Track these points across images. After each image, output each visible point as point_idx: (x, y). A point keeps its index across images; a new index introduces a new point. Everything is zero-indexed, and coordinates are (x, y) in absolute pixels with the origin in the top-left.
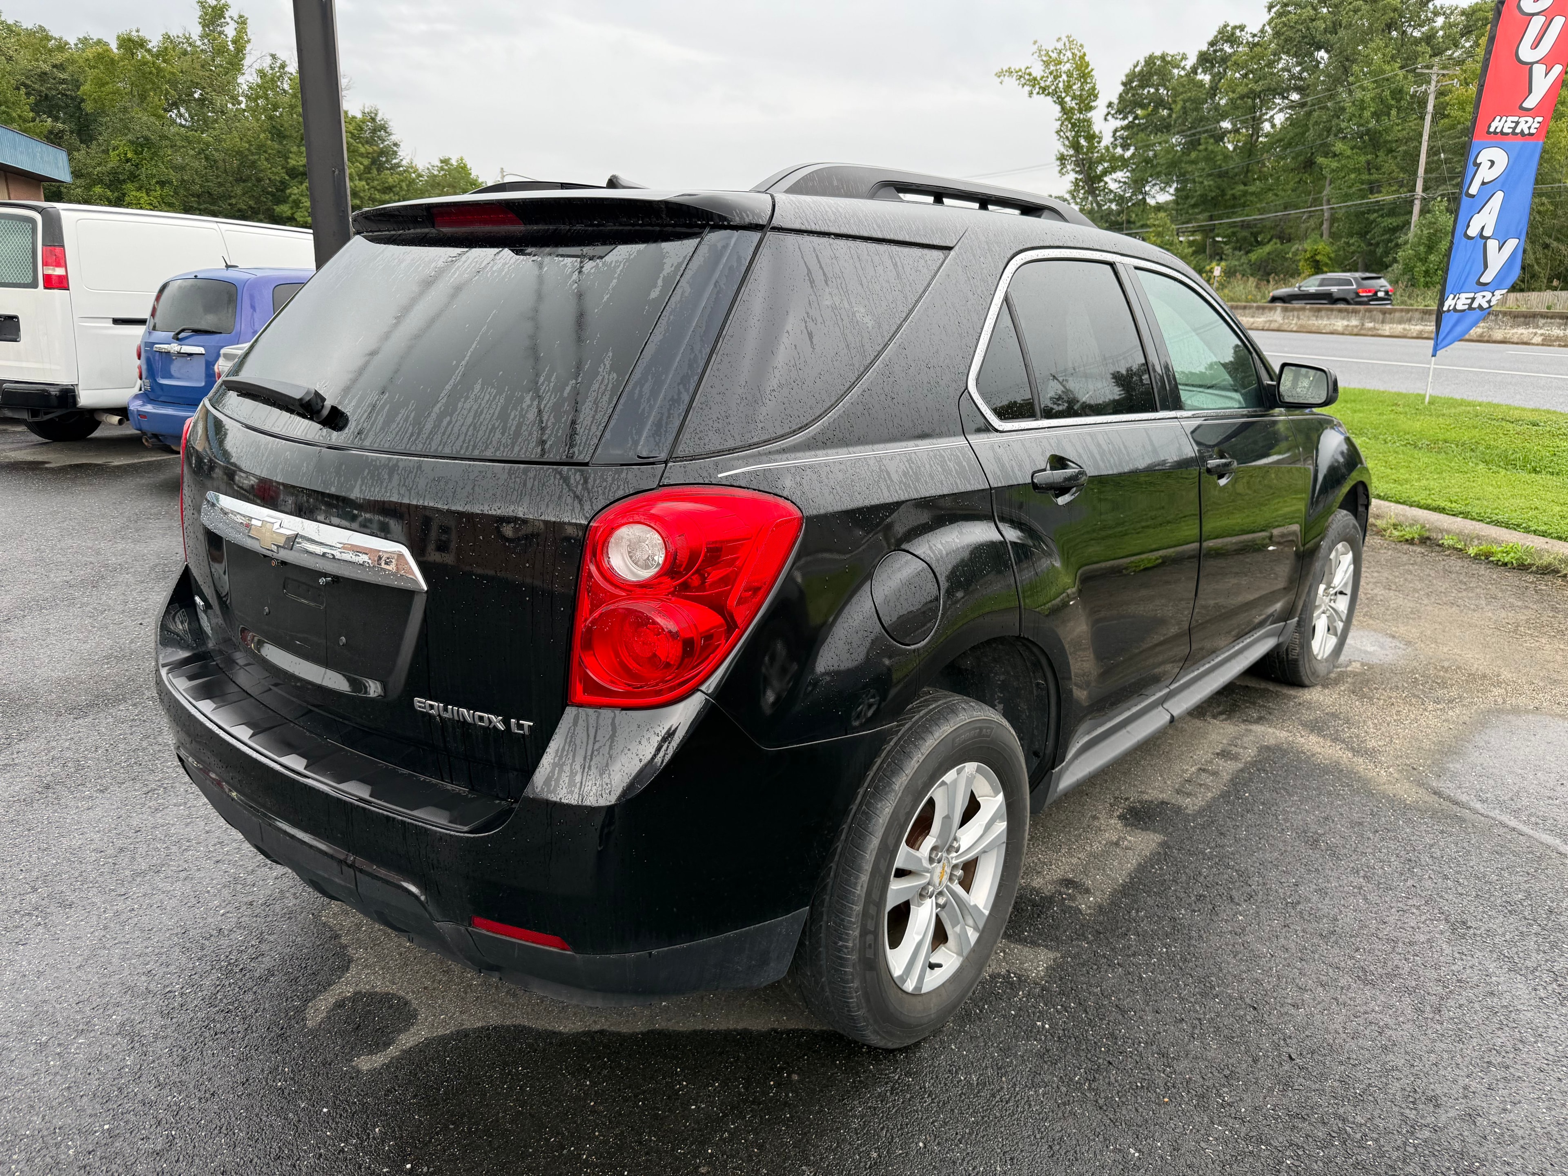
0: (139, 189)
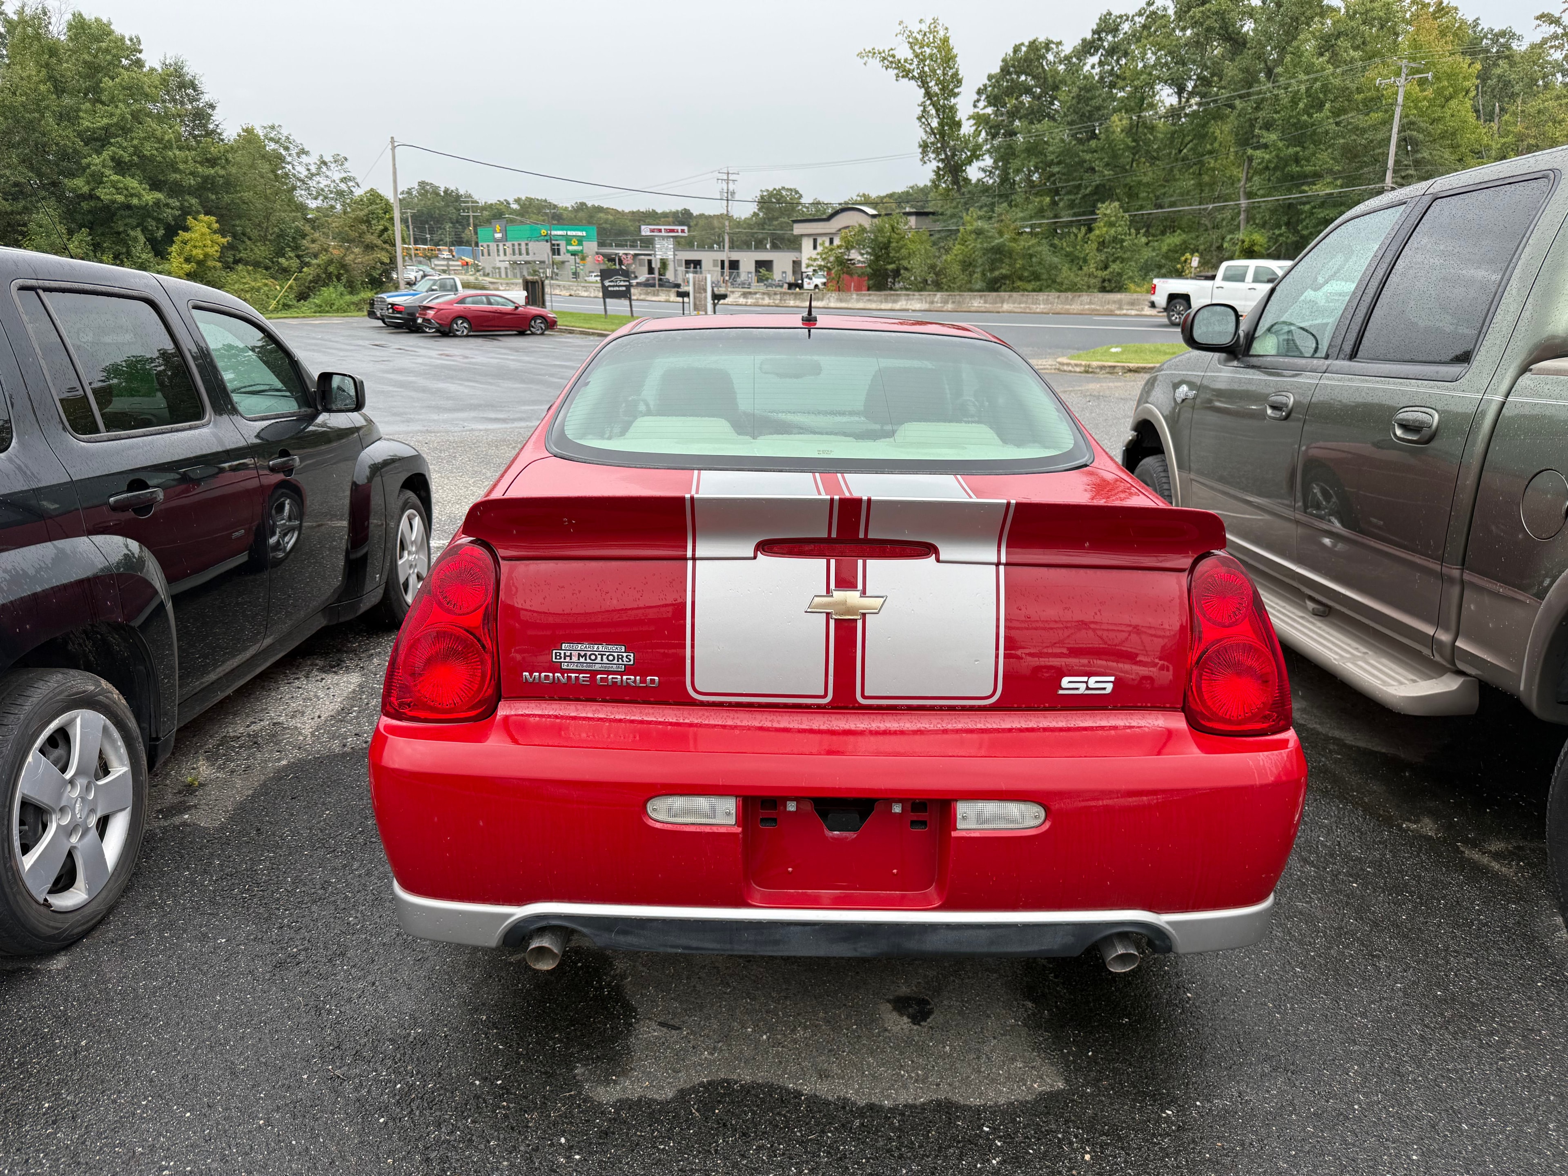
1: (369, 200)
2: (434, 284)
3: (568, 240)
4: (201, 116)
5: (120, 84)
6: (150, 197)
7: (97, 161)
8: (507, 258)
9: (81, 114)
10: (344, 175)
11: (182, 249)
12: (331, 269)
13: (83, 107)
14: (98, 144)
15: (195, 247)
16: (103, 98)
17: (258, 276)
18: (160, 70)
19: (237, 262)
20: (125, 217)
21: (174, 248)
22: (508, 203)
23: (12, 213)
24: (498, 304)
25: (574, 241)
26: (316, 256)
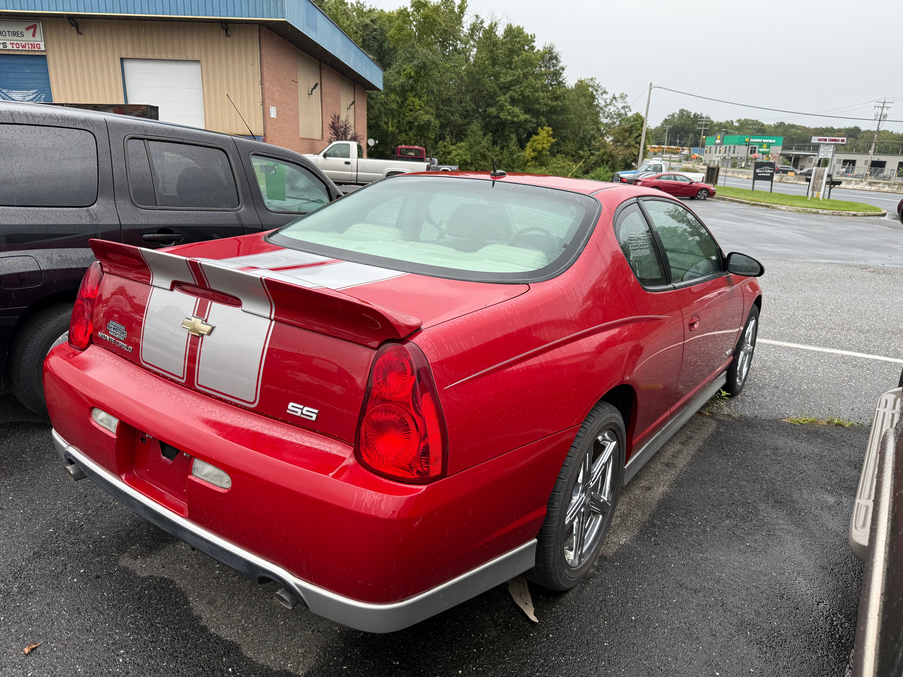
0: (414, 96)
1: (634, 119)
2: (649, 167)
3: (761, 145)
4: (557, 74)
5: (521, 59)
6: (523, 117)
7: (503, 99)
8: (720, 155)
9: (501, 75)
10: (624, 105)
11: (532, 144)
12: (604, 157)
13: (502, 71)
14: (506, 90)
15: (539, 144)
16: (513, 67)
17: (567, 160)
18: (542, 51)
19: (558, 152)
20: (510, 127)
21: (529, 144)
22: (732, 122)
23: (462, 125)
24: (682, 180)
25: (765, 146)
26: (599, 150)
